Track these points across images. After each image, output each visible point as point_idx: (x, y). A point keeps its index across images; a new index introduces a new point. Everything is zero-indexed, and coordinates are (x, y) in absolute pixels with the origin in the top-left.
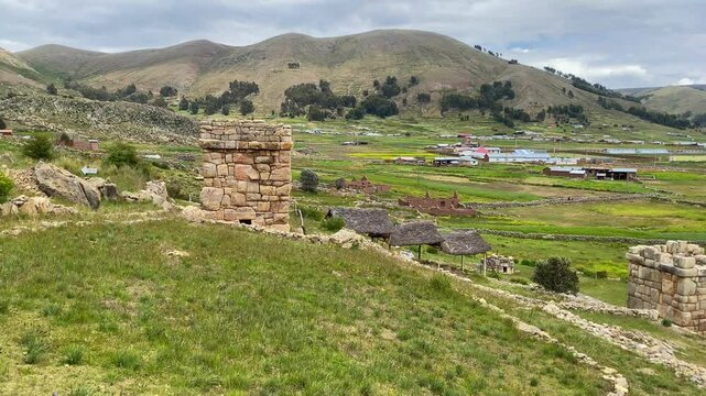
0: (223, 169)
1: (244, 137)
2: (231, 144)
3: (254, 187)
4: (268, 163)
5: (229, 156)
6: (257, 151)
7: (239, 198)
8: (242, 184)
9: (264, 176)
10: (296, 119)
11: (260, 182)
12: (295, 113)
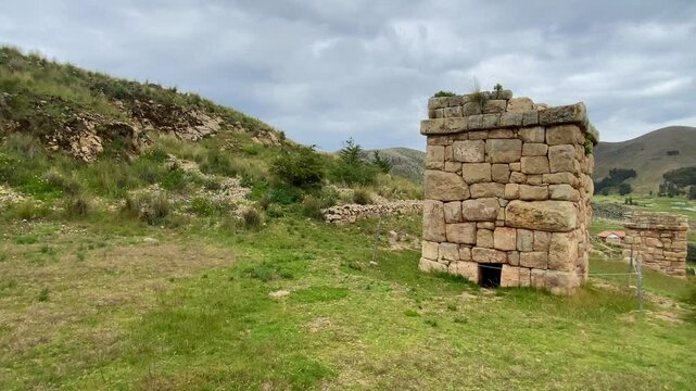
0: (639, 239)
1: (653, 222)
2: (645, 226)
3: (660, 252)
4: (670, 238)
5: (642, 233)
6: (662, 230)
7: (648, 257)
8: (651, 249)
9: (667, 246)
10: (675, 198)
11: (664, 249)
12: (673, 193)
